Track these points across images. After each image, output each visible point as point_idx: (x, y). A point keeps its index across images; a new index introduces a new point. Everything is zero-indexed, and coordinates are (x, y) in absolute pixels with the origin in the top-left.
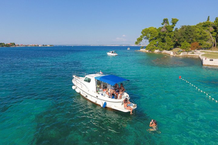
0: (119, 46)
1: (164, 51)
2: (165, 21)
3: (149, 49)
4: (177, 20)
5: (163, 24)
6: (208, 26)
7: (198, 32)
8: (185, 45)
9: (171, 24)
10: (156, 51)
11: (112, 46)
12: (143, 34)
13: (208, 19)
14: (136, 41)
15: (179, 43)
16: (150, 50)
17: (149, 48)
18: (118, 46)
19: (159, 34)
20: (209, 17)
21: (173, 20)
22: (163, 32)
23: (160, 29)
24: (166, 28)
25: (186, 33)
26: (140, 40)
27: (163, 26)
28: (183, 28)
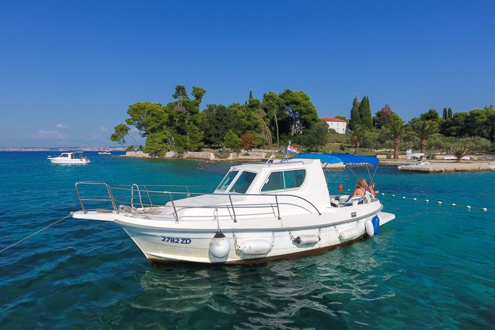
0: (48, 150)
1: (188, 155)
2: (180, 90)
3: (153, 151)
4: (204, 92)
5: (175, 97)
6: (257, 108)
7: (243, 117)
8: (232, 138)
9: (192, 98)
10: (170, 155)
11: (23, 150)
12: (132, 116)
13: (251, 96)
14: (114, 133)
15: (207, 138)
16: (155, 153)
17: (151, 147)
18: (44, 150)
19: (171, 117)
20: (251, 92)
21: (195, 90)
22: (179, 113)
23: (171, 106)
24: (184, 105)
25: (218, 119)
26: (122, 130)
27: (177, 100)
28: (211, 108)
